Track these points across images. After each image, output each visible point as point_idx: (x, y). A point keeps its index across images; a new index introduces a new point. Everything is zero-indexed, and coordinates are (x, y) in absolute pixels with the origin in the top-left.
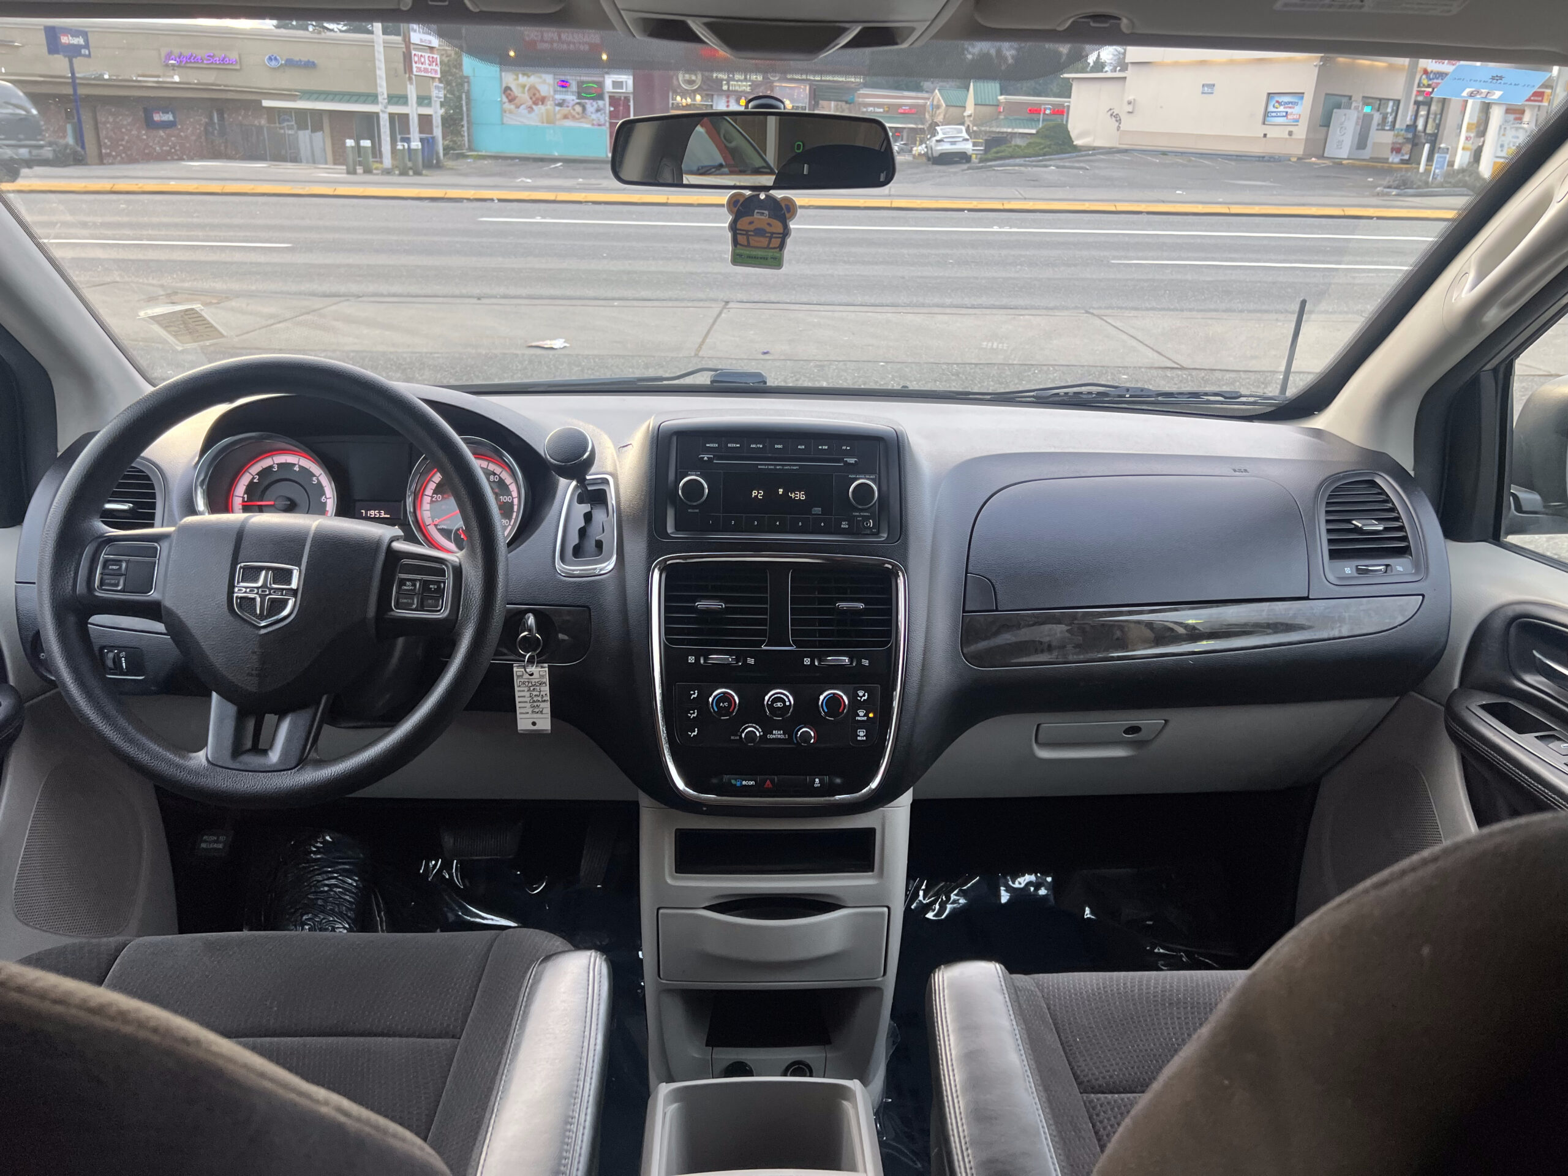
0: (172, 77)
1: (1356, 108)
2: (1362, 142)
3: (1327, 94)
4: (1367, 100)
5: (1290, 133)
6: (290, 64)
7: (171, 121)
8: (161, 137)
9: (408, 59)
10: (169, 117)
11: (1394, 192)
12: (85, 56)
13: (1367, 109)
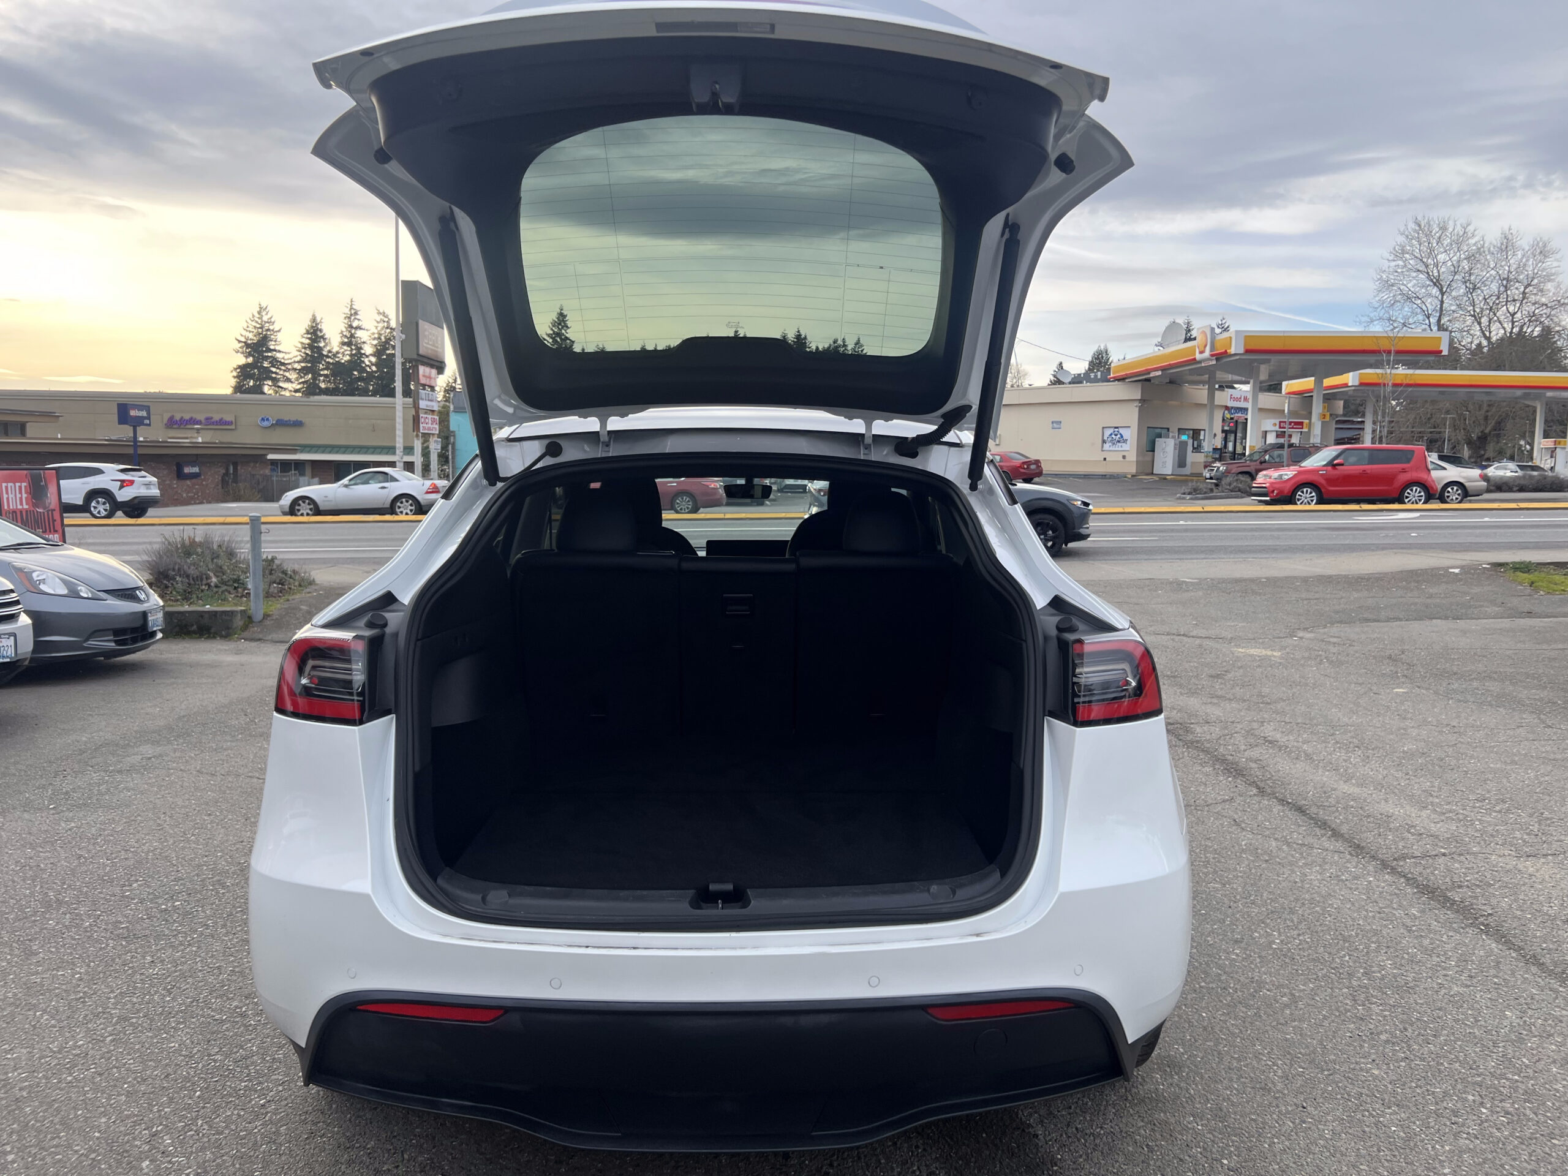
0: (197, 438)
1: (1173, 437)
2: (1181, 462)
3: (1148, 427)
4: (1181, 431)
5: (1124, 457)
6: (280, 423)
7: (197, 473)
8: (188, 485)
9: (416, 420)
10: (196, 470)
11: (1188, 497)
12: (147, 425)
13: (1184, 438)
